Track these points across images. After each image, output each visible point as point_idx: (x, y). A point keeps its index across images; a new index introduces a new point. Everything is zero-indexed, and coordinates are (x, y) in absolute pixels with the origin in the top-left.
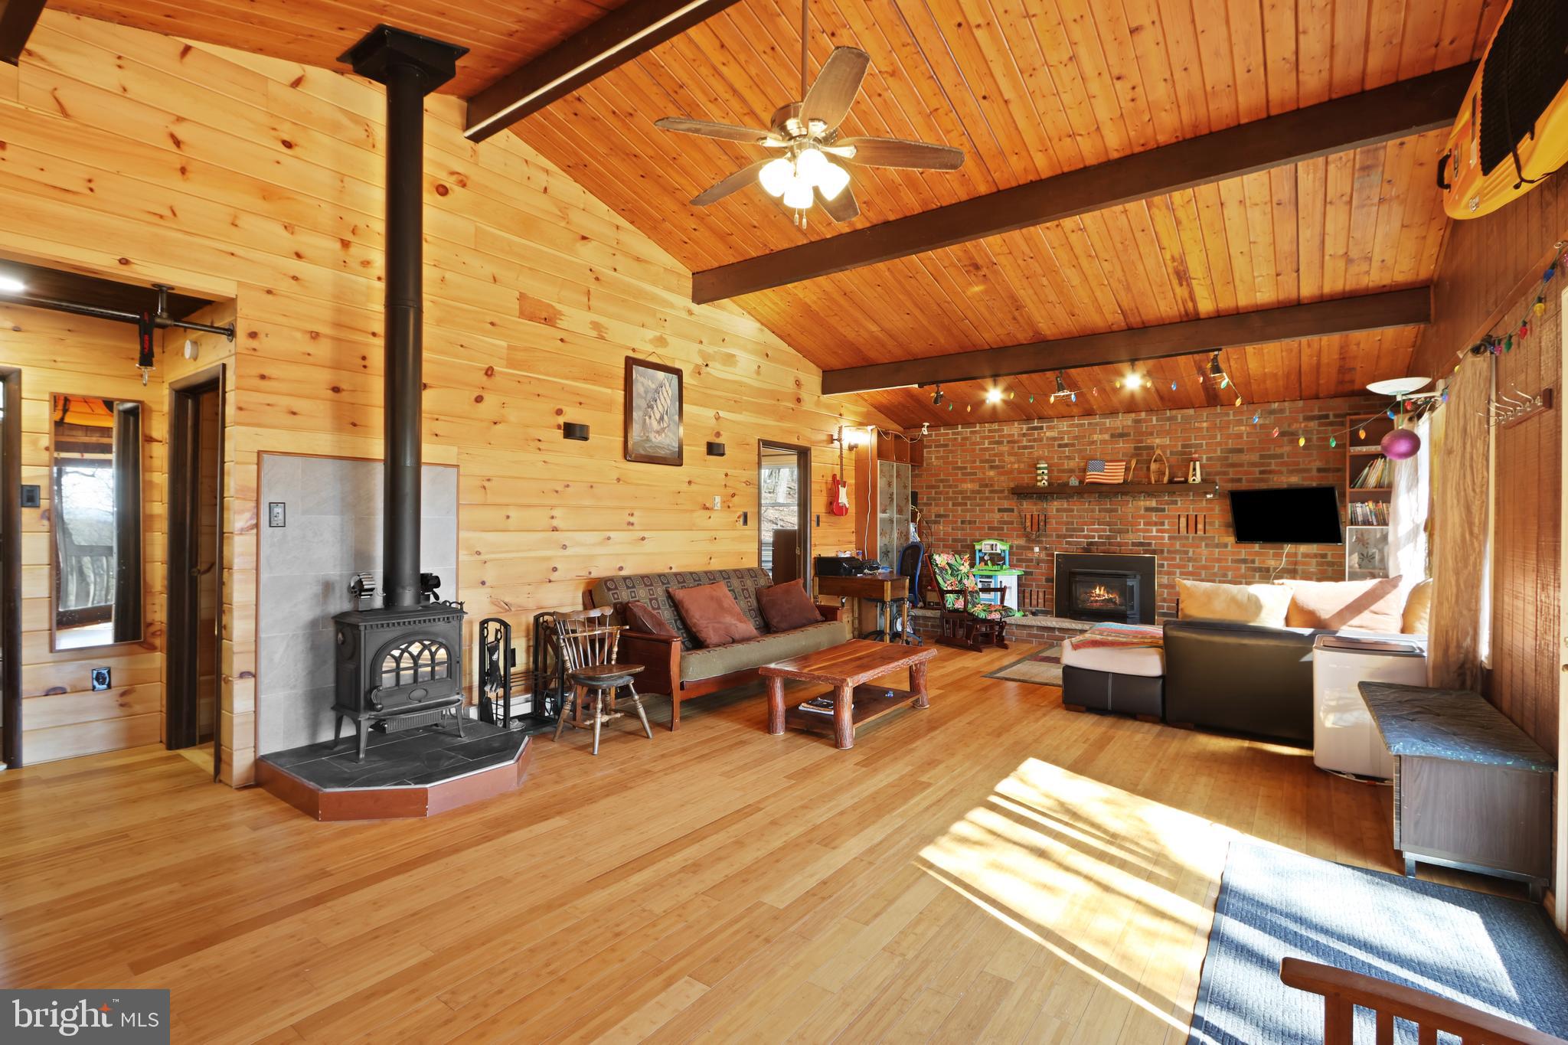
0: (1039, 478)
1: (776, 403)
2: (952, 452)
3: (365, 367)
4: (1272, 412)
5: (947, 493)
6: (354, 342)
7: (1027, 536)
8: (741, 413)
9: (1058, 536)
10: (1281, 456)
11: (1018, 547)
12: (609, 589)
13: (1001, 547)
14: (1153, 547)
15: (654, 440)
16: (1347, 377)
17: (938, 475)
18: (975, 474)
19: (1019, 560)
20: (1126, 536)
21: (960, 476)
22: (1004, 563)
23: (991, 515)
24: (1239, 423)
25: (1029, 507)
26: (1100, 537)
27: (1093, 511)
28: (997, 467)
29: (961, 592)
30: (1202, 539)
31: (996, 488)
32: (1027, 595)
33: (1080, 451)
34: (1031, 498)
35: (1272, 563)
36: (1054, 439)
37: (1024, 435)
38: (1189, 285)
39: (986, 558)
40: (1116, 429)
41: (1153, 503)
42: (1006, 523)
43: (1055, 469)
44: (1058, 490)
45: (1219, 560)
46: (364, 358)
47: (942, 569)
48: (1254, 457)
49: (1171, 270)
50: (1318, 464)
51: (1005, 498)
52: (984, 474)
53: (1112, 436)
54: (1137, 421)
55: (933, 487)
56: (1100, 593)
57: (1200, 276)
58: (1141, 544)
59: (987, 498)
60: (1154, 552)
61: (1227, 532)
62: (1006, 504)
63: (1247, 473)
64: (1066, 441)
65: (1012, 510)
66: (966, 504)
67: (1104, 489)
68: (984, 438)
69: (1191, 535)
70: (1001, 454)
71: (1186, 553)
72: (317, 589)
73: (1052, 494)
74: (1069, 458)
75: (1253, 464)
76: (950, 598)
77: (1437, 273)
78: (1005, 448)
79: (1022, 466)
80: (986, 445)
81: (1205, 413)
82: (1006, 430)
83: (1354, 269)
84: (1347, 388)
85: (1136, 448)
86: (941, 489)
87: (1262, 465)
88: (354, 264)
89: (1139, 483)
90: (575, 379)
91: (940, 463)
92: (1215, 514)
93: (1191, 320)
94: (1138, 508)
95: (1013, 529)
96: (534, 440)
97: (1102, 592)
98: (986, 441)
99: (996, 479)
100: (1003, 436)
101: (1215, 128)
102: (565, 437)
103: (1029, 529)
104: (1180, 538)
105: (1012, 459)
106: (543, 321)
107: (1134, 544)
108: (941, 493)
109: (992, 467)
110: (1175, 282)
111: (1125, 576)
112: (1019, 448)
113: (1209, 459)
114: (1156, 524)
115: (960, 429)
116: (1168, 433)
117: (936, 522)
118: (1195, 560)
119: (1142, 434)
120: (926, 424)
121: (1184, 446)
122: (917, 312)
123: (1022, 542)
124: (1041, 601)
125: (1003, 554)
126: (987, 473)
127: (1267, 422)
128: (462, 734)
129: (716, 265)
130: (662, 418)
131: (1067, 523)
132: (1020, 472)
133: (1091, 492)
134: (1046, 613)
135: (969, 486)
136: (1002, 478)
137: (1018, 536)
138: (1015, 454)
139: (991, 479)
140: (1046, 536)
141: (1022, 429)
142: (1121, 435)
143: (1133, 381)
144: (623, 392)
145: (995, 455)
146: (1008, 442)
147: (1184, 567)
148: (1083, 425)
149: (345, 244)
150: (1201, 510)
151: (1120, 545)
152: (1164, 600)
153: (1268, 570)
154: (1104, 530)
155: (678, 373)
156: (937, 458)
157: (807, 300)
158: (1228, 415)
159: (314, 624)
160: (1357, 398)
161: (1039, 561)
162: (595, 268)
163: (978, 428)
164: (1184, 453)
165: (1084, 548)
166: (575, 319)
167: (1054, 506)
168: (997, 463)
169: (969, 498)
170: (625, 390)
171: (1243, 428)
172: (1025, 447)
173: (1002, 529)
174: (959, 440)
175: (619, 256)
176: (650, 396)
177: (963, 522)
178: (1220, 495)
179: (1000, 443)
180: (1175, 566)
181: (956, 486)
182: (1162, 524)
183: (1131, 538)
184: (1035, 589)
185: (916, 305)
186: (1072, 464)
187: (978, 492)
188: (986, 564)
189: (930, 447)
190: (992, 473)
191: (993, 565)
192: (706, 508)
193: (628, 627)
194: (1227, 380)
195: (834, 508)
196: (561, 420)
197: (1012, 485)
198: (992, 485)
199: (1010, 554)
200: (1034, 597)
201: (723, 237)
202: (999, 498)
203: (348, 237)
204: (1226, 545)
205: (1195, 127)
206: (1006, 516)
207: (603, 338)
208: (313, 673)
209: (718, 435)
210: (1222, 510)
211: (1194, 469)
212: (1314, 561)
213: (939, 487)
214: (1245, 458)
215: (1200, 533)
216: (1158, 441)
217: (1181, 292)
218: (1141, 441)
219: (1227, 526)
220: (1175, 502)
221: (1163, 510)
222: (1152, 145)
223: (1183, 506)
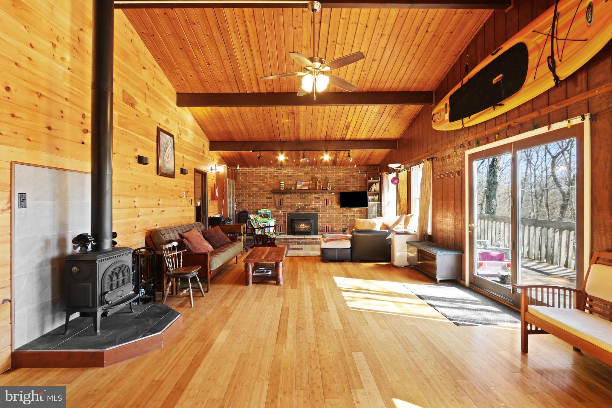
0: (282, 187)
1: (198, 153)
2: (248, 176)
3: (62, 117)
4: (348, 169)
5: (247, 192)
6: (57, 102)
7: (277, 208)
8: (189, 156)
9: (287, 207)
10: (350, 182)
11: (273, 211)
12: (162, 235)
13: (268, 211)
14: (317, 210)
15: (166, 166)
16: (369, 161)
17: (243, 185)
18: (257, 185)
19: (274, 216)
20: (309, 206)
21: (251, 185)
22: (269, 217)
23: (263, 200)
24: (340, 172)
25: (277, 197)
26: (301, 207)
27: (299, 198)
28: (265, 183)
29: (259, 228)
30: (331, 207)
31: (265, 190)
32: (277, 228)
33: (294, 178)
34: (278, 194)
35: (349, 214)
36: (286, 173)
37: (275, 171)
38: (348, 131)
39: (262, 215)
40: (306, 171)
41: (317, 196)
42: (269, 203)
43: (286, 184)
44: (288, 191)
45: (335, 213)
46: (62, 112)
47: (253, 220)
48: (344, 182)
49: (345, 125)
50: (359, 185)
51: (269, 194)
52: (261, 185)
53: (304, 173)
54: (312, 169)
55: (241, 189)
56: (303, 226)
57: (351, 129)
58: (313, 209)
59: (262, 194)
60: (317, 211)
61: (337, 205)
62: (269, 196)
63: (342, 187)
64: (289, 174)
65: (271, 198)
66: (254, 196)
67: (303, 191)
68: (261, 172)
69: (328, 206)
70: (267, 178)
71: (327, 211)
72: (42, 244)
73: (285, 192)
74: (290, 180)
75: (344, 184)
76: (257, 230)
77: (400, 137)
78: (268, 176)
79: (275, 182)
80: (261, 175)
81: (331, 168)
82: (269, 169)
83: (386, 133)
84: (367, 164)
85: (312, 178)
86: (244, 190)
87: (346, 184)
88: (58, 57)
89: (313, 189)
90: (141, 135)
91: (243, 180)
92: (334, 199)
93: (343, 140)
94: (312, 197)
95: (272, 205)
96: (128, 163)
97: (304, 225)
98: (261, 173)
99: (265, 187)
100: (267, 171)
101: (377, 91)
102: (138, 163)
103: (277, 205)
104: (325, 207)
105: (271, 180)
106: (131, 105)
107: (311, 209)
108: (244, 192)
109: (263, 183)
110: (345, 129)
111: (310, 219)
112: (273, 176)
113: (332, 182)
114: (318, 202)
115: (251, 168)
116: (321, 173)
117: (242, 203)
118: (329, 214)
119: (313, 173)
120: (238, 165)
121: (325, 178)
122: (263, 125)
123: (275, 209)
124: (282, 230)
125: (268, 214)
126: (262, 185)
127: (347, 172)
128: (133, 311)
129: (191, 92)
130: (168, 157)
131: (290, 202)
132: (274, 184)
133: (298, 192)
134: (283, 234)
135: (255, 189)
136: (267, 187)
137: (273, 207)
138: (272, 178)
139: (263, 187)
140: (284, 207)
141: (274, 169)
142: (307, 173)
143: (327, 157)
144: (156, 143)
145: (265, 178)
146: (270, 174)
147: (326, 216)
148: (295, 169)
149: (54, 46)
150: (330, 198)
151: (307, 209)
152: (320, 227)
153: (348, 216)
154: (302, 205)
155: (172, 136)
156: (242, 178)
157: (223, 113)
158: (337, 169)
159: (41, 265)
160: (369, 167)
161: (281, 216)
162: (148, 83)
163: (258, 168)
164: (326, 180)
165: (296, 211)
166: (141, 106)
167: (286, 197)
168: (265, 181)
169: (255, 194)
170: (157, 142)
171: (341, 173)
172: (276, 176)
173: (268, 205)
174: (251, 172)
175: (155, 80)
176: (165, 146)
177: (253, 203)
178: (336, 193)
179: (266, 174)
180: (323, 216)
181: (250, 189)
182: (320, 202)
183: (310, 207)
184: (279, 226)
185: (264, 122)
186: (292, 182)
187: (259, 191)
188: (263, 218)
189: (239, 174)
190: (263, 185)
191: (265, 218)
192: (181, 197)
193: (186, 250)
194: (352, 159)
195: (213, 198)
196: (137, 154)
197: (271, 189)
198: (263, 189)
199: (271, 214)
200: (279, 228)
201: (202, 82)
202: (266, 194)
203: (55, 42)
204: (337, 209)
205: (373, 89)
206: (269, 200)
207: (150, 116)
208: (41, 294)
209: (183, 165)
210: (336, 198)
211: (329, 185)
212: (359, 212)
213: (243, 189)
214: (342, 182)
215: (330, 205)
216: (318, 176)
217: (345, 132)
218: (313, 176)
219: (337, 203)
220: (323, 196)
221: (320, 198)
222: (361, 91)
223: (326, 197)
